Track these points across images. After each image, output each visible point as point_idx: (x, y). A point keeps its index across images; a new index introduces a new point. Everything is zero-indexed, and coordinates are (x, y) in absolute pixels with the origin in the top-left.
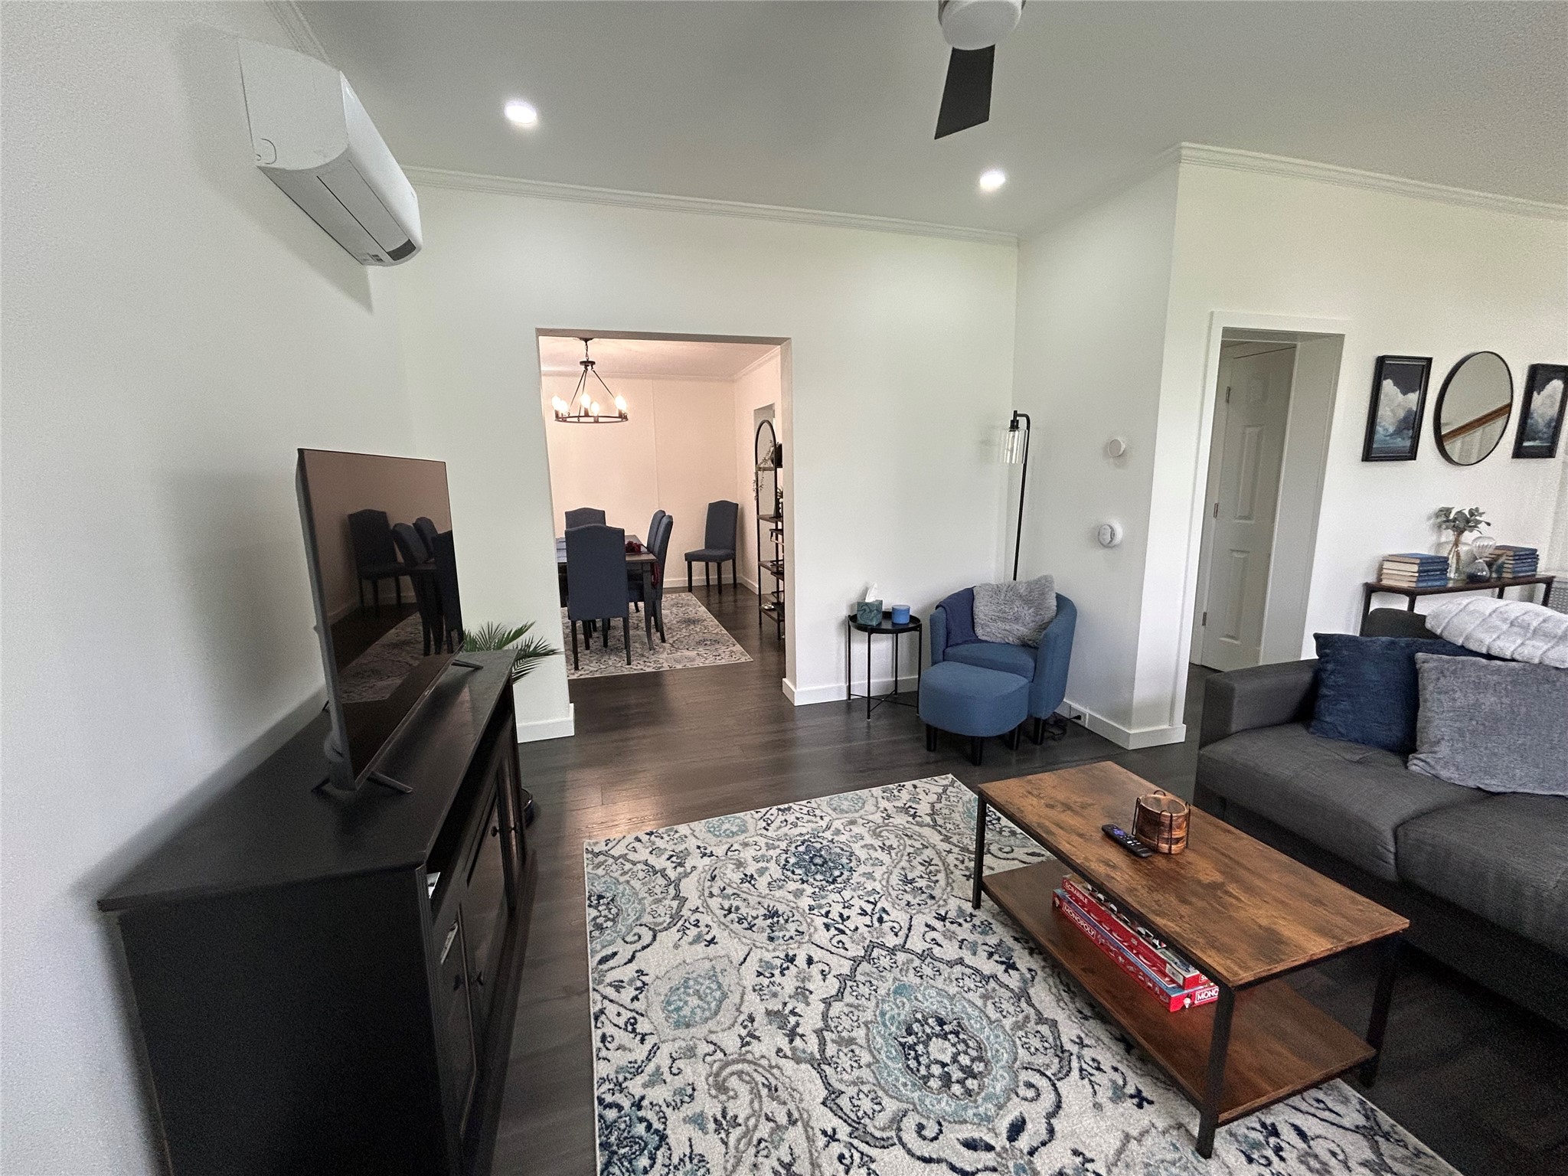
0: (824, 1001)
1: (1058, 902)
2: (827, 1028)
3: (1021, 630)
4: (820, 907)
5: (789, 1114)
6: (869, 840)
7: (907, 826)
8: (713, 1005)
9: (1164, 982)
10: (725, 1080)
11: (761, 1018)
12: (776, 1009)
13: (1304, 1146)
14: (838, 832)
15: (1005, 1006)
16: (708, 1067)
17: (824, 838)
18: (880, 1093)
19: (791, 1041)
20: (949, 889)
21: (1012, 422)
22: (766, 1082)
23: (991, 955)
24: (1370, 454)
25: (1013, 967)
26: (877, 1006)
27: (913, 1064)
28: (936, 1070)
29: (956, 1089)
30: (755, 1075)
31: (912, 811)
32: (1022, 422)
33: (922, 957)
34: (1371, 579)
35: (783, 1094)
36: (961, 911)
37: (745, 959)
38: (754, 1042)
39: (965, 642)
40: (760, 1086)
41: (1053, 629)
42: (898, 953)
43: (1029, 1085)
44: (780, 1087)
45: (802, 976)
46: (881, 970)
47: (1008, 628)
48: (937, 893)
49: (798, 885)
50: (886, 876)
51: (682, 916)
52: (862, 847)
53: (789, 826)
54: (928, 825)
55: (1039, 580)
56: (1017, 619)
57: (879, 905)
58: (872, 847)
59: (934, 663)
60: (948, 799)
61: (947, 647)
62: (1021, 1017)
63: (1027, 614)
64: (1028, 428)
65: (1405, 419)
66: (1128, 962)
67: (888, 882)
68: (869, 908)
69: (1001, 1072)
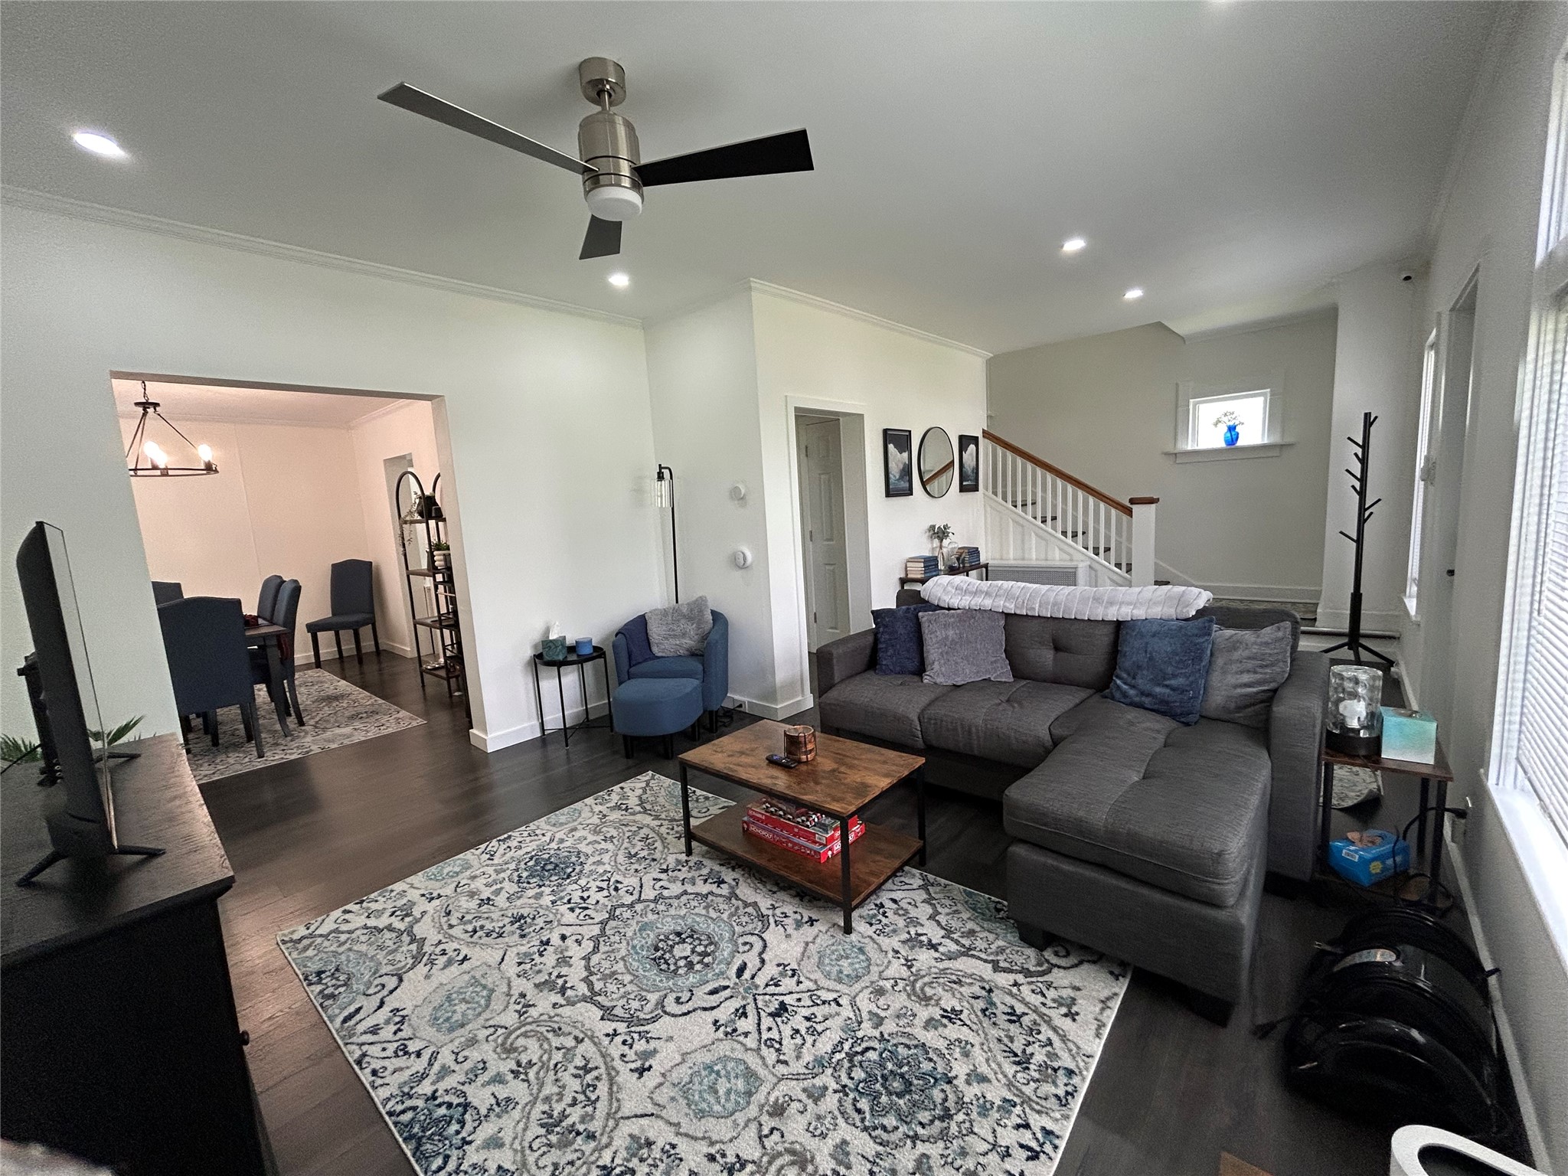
0: (583, 958)
1: (746, 826)
2: (592, 974)
3: (689, 642)
4: (562, 898)
5: (576, 1038)
6: (591, 838)
7: (622, 818)
8: (483, 1002)
9: (816, 847)
10: (512, 1044)
11: (531, 994)
12: (543, 980)
13: (896, 906)
14: (562, 841)
15: (721, 907)
16: (493, 1043)
17: (550, 849)
18: (644, 994)
19: (563, 995)
20: (666, 850)
21: (659, 473)
22: (550, 1029)
23: (705, 881)
24: (889, 493)
25: (723, 882)
26: (628, 944)
27: (664, 967)
28: (682, 963)
29: (698, 967)
30: (538, 1029)
31: (624, 807)
32: (666, 473)
33: (655, 901)
34: (903, 575)
35: (566, 1029)
36: (678, 862)
37: (503, 959)
38: (531, 1010)
39: (646, 660)
40: (545, 1033)
41: (712, 636)
42: (636, 905)
43: (745, 944)
44: (562, 1026)
45: (559, 950)
46: (626, 922)
47: (678, 642)
48: (657, 855)
49: (537, 890)
50: (613, 858)
51: (426, 953)
52: (587, 845)
53: (513, 850)
54: (640, 812)
55: (697, 600)
56: (684, 635)
57: (612, 880)
58: (596, 842)
59: (620, 683)
60: (652, 789)
61: (630, 667)
62: (733, 909)
63: (691, 629)
64: (671, 478)
65: (903, 469)
66: (795, 844)
67: (616, 862)
68: (604, 885)
69: (726, 945)
